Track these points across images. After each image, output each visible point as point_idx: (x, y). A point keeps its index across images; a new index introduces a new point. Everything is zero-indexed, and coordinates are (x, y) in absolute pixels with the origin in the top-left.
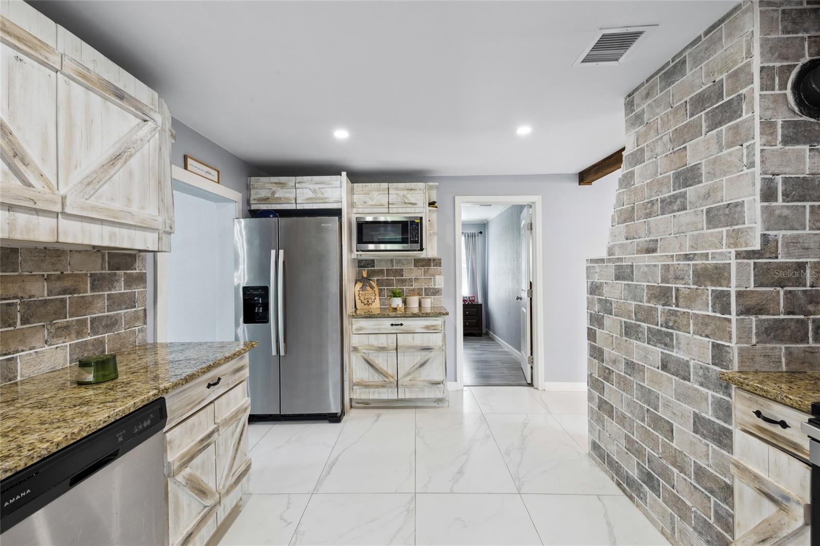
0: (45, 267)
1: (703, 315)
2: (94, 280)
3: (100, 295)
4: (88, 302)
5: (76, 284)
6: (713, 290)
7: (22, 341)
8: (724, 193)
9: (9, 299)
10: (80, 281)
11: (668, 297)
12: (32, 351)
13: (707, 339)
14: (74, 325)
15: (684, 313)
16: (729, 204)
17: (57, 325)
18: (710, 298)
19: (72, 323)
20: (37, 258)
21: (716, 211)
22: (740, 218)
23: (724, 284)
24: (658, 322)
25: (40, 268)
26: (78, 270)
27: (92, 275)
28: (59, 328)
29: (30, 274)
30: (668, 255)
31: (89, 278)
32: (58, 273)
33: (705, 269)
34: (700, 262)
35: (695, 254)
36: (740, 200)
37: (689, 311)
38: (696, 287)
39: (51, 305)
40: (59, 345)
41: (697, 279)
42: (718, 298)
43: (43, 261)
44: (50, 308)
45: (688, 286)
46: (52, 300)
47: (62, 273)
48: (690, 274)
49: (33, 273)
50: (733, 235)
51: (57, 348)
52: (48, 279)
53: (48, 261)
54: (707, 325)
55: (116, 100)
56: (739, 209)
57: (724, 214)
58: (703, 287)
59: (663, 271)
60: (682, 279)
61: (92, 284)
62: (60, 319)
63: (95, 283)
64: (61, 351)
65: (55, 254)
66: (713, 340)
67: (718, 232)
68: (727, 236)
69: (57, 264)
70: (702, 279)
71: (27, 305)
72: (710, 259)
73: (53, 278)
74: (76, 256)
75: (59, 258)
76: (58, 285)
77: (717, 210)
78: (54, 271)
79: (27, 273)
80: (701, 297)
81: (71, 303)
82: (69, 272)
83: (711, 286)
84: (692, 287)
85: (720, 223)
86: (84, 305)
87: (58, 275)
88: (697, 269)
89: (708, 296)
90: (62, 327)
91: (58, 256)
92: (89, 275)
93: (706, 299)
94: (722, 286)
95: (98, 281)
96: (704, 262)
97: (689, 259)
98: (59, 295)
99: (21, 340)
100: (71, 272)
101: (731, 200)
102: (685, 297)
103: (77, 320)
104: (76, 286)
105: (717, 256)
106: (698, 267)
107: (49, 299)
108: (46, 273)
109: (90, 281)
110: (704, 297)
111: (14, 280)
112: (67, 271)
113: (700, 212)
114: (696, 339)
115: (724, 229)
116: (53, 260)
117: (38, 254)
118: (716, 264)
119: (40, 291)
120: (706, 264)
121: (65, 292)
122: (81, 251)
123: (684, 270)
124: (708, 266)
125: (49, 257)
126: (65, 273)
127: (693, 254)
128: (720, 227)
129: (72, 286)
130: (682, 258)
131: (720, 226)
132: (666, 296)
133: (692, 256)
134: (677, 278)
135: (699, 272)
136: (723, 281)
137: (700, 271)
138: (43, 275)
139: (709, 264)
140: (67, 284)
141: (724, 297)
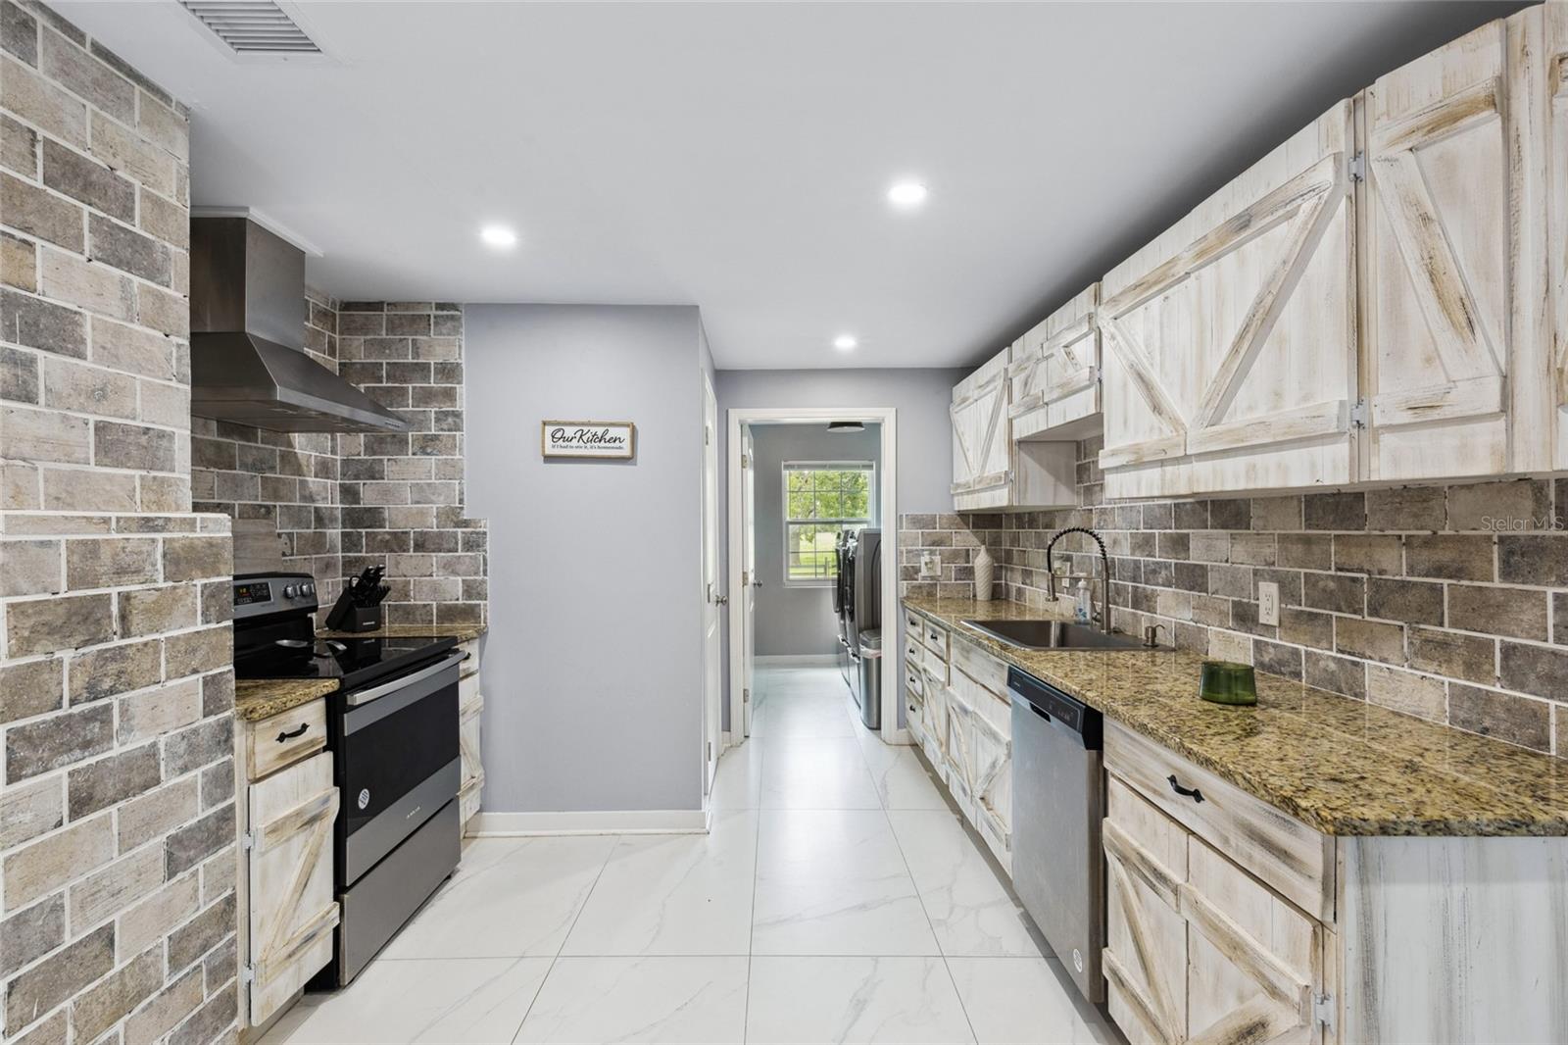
0: (1402, 521)
1: (189, 634)
2: (1511, 553)
3: (1527, 591)
4: (1492, 602)
5: (1464, 558)
6: (206, 584)
7: (1371, 642)
8: (138, 402)
9: (1352, 571)
10: (1471, 553)
11: (98, 622)
12: (1383, 665)
13: (195, 677)
14: (1459, 647)
15: (146, 644)
16: (148, 429)
17: (1425, 635)
18: (199, 601)
19: (1453, 640)
20: (1388, 507)
21: (121, 434)
22: (167, 460)
23: (223, 572)
24: (61, 697)
25: (1394, 525)
26: (1467, 529)
27: (1502, 540)
28: (1427, 641)
29: (1381, 533)
30: (92, 518)
31: (1496, 547)
32: (1429, 532)
33: (191, 547)
34: (180, 535)
35: (168, 519)
36: (168, 429)
37: (156, 636)
38: (170, 584)
39: (1413, 592)
40: (1428, 675)
41: (174, 570)
42: (214, 596)
43: (1398, 511)
44: (1410, 598)
45: (152, 586)
46: (1415, 584)
47: (1435, 533)
48: (156, 561)
49: (1386, 533)
50: (155, 488)
51: (1423, 677)
52: (1409, 543)
53: (1406, 510)
54: (194, 650)
55: (1244, 235)
56: (164, 443)
57: (139, 444)
58: (184, 583)
59: (75, 558)
60: (137, 572)
61: (1506, 563)
62: (1430, 624)
63: (1512, 561)
64: (1431, 689)
65: (1418, 496)
66: (203, 674)
67: (126, 476)
68: (143, 487)
69: (1421, 515)
70: (183, 566)
71: (1377, 586)
72: (198, 529)
73: (1416, 543)
74: (1463, 495)
75: (1425, 505)
76: (1425, 557)
77: (123, 432)
78: (1417, 529)
79: (1377, 533)
80: (182, 602)
81: (1452, 597)
82: (1447, 532)
83: (203, 577)
84: (161, 584)
85: (129, 460)
86: (1482, 609)
87: (1426, 536)
88: (174, 549)
89: (196, 597)
90: (1432, 641)
91: (1424, 501)
92: (1496, 539)
93: (193, 603)
94: (222, 575)
95: (1523, 555)
96: (186, 534)
97: (155, 529)
98: (1427, 576)
99: (1367, 639)
100: (1452, 533)
101: (153, 422)
102: (146, 611)
103: (1467, 638)
104: (1462, 562)
105: (211, 525)
106: (176, 545)
107: (1409, 582)
108: (1404, 533)
109: (1499, 555)
110: (190, 600)
111: (1359, 542)
112: (1444, 529)
113: (81, 423)
114: (172, 687)
115: (138, 473)
116: (1415, 510)
117: (1390, 499)
118: (211, 538)
119: (1395, 564)
120: (192, 539)
121: (1439, 571)
122: (1473, 485)
123: (141, 552)
124: (197, 542)
125: (1408, 504)
126: (1440, 533)
127: (166, 518)
128: (129, 468)
129: (1453, 561)
130: (134, 526)
131: (129, 465)
132: (91, 619)
133: (160, 522)
134: (121, 572)
135: (178, 554)
136: (221, 566)
137: (181, 552)
138: (1400, 537)
139: (199, 539)
140: (1444, 556)
141: (224, 593)
